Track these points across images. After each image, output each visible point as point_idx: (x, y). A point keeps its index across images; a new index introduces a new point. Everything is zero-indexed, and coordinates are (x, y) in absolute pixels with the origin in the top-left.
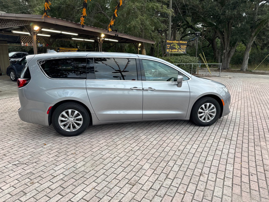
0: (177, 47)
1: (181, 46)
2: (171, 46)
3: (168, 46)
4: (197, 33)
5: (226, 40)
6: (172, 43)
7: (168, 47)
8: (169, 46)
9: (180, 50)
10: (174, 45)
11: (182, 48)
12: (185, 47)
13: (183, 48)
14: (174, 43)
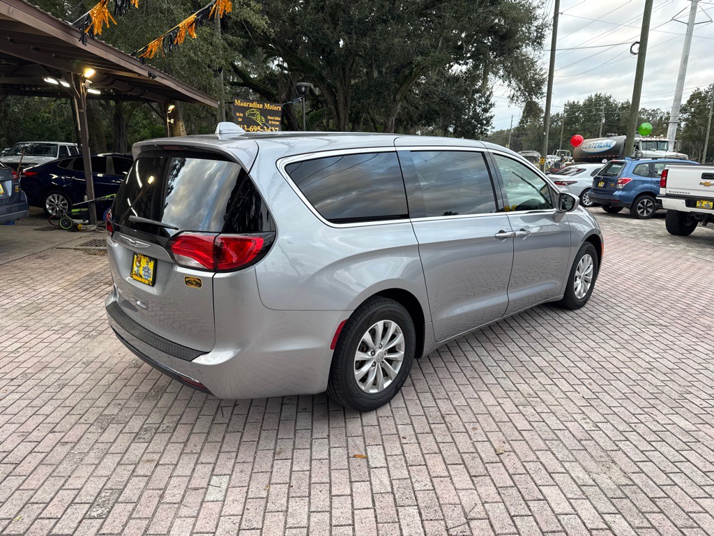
0: (259, 119)
1: (269, 117)
2: (244, 115)
3: (238, 114)
4: (301, 86)
5: (341, 107)
6: (249, 108)
7: (240, 120)
8: (242, 115)
9: (268, 128)
10: (253, 115)
11: (270, 122)
12: (277, 121)
13: (273, 123)
14: (252, 108)
